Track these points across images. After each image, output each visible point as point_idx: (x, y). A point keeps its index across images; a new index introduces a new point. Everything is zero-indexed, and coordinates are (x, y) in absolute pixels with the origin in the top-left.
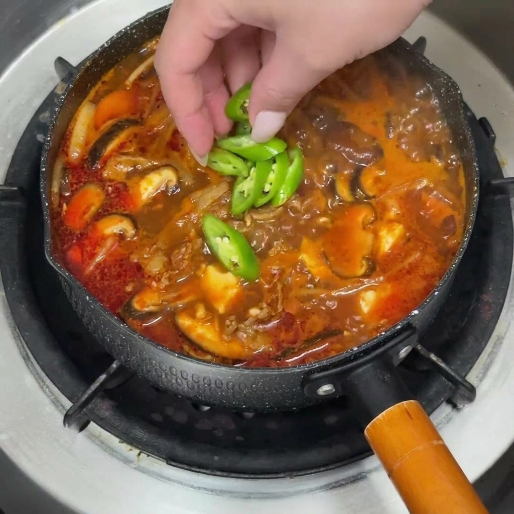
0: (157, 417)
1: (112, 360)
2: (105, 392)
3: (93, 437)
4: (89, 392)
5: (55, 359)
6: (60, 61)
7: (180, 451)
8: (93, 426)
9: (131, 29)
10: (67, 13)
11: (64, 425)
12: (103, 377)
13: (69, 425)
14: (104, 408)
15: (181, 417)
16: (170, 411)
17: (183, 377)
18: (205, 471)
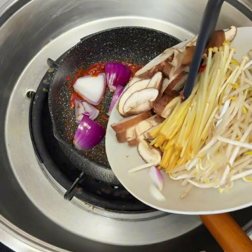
0: (99, 193)
1: (81, 172)
2: (79, 185)
3: (75, 203)
4: (73, 185)
5: (59, 174)
6: (49, 60)
7: (109, 205)
8: (74, 198)
9: (77, 46)
10: (48, 42)
11: (64, 198)
12: (78, 179)
13: (66, 199)
14: (79, 191)
15: (108, 192)
16: (103, 190)
17: (110, 177)
18: (119, 211)
